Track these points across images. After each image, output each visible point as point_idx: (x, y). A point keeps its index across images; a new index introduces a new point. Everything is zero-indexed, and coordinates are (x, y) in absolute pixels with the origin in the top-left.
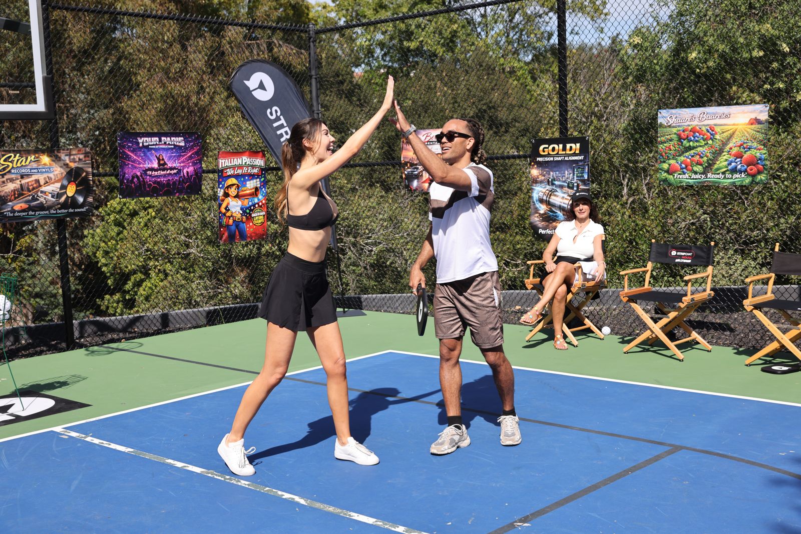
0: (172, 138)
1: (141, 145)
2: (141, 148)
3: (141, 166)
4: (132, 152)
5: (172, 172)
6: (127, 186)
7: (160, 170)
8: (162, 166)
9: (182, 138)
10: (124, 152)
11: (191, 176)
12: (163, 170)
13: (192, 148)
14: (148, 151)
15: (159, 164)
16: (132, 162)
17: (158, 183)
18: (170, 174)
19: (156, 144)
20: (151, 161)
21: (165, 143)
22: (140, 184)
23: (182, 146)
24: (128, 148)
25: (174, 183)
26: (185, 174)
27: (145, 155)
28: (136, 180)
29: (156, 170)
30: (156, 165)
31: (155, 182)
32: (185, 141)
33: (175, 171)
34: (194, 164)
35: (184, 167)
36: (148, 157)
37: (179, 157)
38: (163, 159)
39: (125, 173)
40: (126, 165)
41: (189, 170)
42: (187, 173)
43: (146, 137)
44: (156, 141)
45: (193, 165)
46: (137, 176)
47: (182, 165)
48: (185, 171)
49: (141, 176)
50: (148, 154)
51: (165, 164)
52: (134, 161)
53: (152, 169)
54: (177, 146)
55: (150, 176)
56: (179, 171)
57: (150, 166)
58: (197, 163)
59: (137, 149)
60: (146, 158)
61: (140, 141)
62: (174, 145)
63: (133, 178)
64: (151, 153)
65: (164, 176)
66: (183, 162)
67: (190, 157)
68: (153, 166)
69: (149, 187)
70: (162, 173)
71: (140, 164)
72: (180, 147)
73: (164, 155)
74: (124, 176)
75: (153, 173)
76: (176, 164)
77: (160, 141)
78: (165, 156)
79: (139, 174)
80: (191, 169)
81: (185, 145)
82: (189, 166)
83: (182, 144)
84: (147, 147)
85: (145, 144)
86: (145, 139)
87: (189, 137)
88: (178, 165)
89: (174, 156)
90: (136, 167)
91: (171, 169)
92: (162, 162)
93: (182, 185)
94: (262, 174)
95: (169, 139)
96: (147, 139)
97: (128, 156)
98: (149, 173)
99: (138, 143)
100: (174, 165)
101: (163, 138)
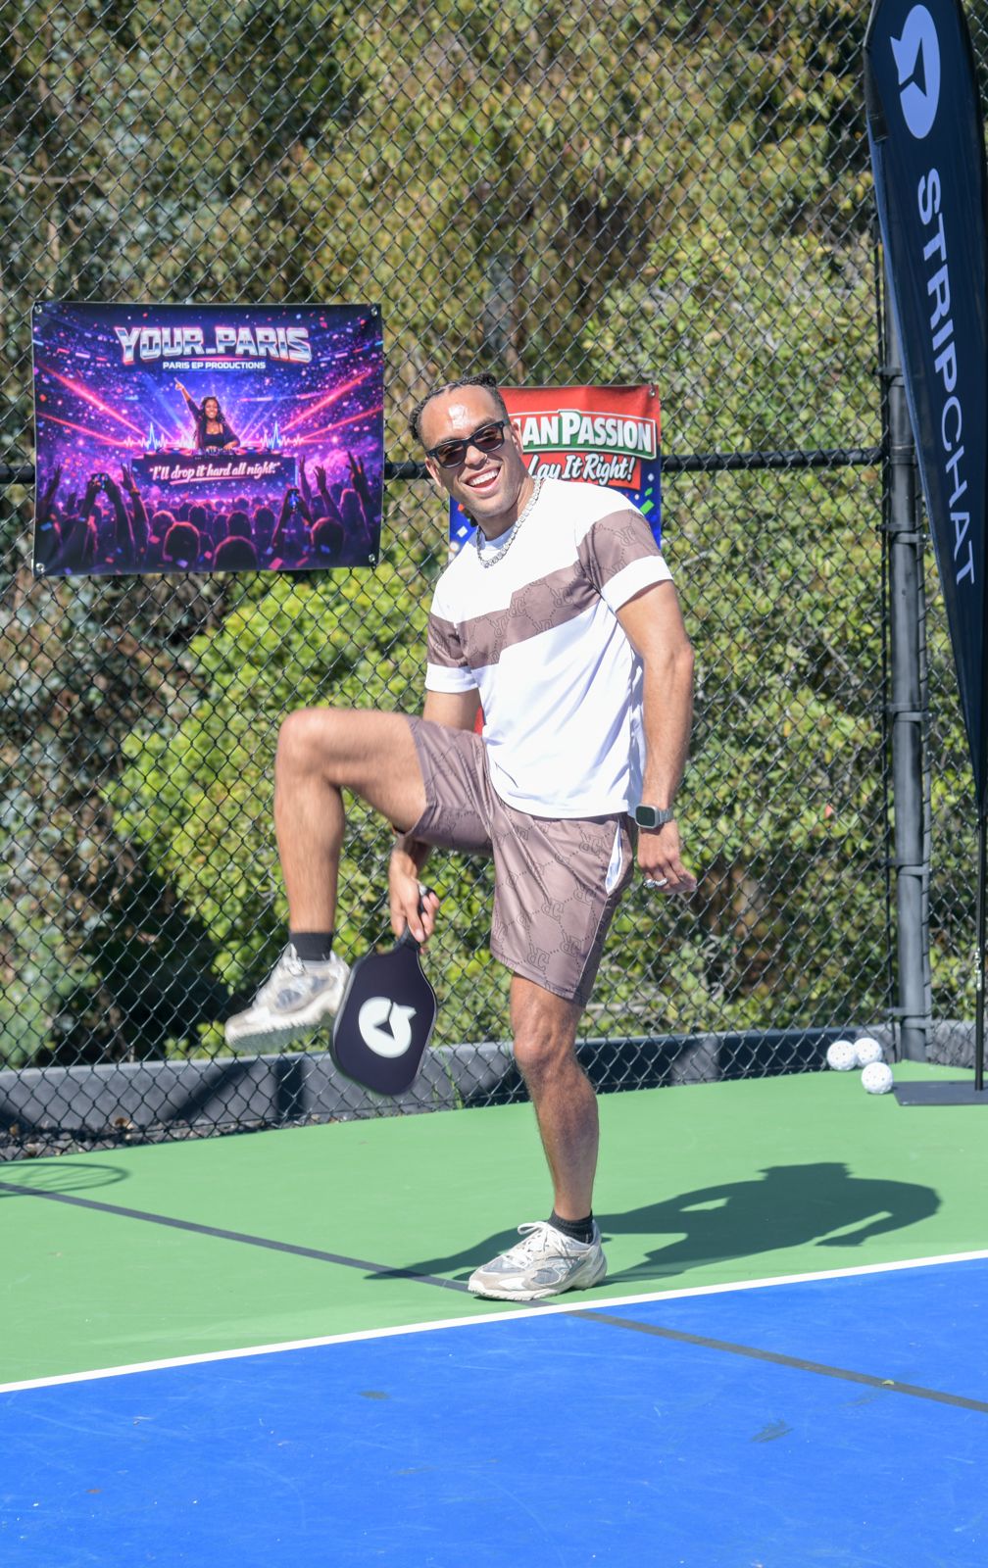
0: (261, 333)
1: (128, 357)
2: (129, 369)
3: (129, 443)
4: (93, 384)
5: (257, 470)
6: (68, 526)
7: (206, 460)
8: (216, 446)
9: (303, 332)
10: (55, 384)
11: (337, 488)
12: (220, 461)
13: (343, 370)
14: (159, 383)
15: (204, 439)
16: (90, 425)
17: (198, 515)
18: (248, 479)
19: (194, 356)
20: (169, 424)
21: (230, 351)
22: (122, 519)
23: (300, 365)
24: (74, 368)
25: (265, 516)
26: (312, 482)
27: (145, 397)
28: (102, 500)
29: (189, 462)
30: (188, 442)
31: (182, 512)
32: (317, 341)
33: (270, 467)
34: (350, 439)
35: (306, 451)
36: (158, 405)
37: (288, 408)
38: (219, 418)
39: (58, 473)
40: (66, 439)
41: (328, 464)
42: (321, 475)
43: (150, 323)
44: (192, 341)
45: (343, 445)
46: (111, 489)
47: (299, 440)
48: (310, 468)
49: (127, 484)
50: (159, 393)
51: (227, 436)
52: (99, 423)
53: (173, 458)
54: (280, 362)
55: (164, 484)
56: (287, 467)
57: (162, 443)
58: (360, 435)
59: (113, 373)
60: (151, 411)
61: (127, 339)
62: (268, 358)
63: (93, 491)
64: (173, 396)
65: (224, 485)
66: (303, 430)
67: (335, 412)
68: (178, 444)
69: (155, 533)
70: (214, 473)
71: (121, 434)
72: (294, 368)
73: (223, 400)
74: (54, 485)
75: (177, 472)
76: (274, 440)
77: (210, 340)
78: (226, 404)
79: (116, 476)
80: (336, 459)
81: (315, 361)
82: (330, 447)
83: (303, 356)
84: (154, 366)
85: (145, 354)
86: (147, 332)
87: (331, 328)
88: (283, 442)
89: (268, 406)
90: (104, 449)
91: (253, 457)
92: (214, 429)
93: (298, 524)
94: (645, 484)
95: (245, 333)
96: (154, 332)
97: (72, 400)
98: (160, 471)
99: (117, 350)
100: (266, 442)
101: (221, 332)
